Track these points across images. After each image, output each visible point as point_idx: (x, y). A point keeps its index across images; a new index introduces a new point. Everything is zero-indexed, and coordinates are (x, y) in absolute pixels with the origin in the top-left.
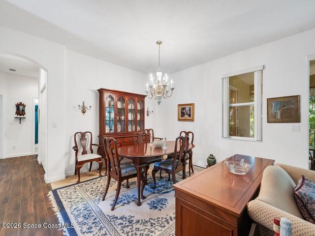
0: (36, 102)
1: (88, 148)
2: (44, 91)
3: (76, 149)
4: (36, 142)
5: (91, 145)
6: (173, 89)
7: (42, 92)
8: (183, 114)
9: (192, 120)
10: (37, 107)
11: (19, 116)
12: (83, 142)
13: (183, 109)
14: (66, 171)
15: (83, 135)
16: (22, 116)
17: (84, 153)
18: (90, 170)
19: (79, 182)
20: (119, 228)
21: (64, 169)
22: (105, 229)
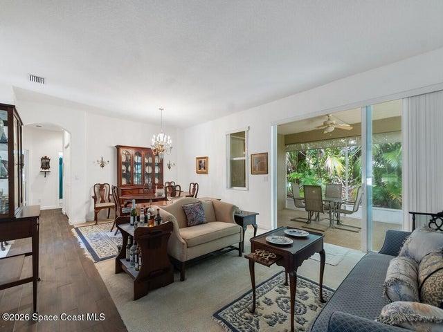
0: (61, 155)
1: (106, 198)
2: (69, 148)
3: (95, 198)
4: (61, 197)
5: (109, 195)
6: (171, 148)
7: (66, 147)
8: (200, 167)
9: (206, 173)
10: (61, 160)
11: (44, 170)
12: (102, 192)
13: (200, 162)
14: (87, 216)
15: (102, 187)
16: (47, 170)
17: (103, 201)
18: (108, 218)
19: (96, 224)
21: (85, 215)
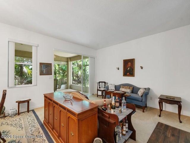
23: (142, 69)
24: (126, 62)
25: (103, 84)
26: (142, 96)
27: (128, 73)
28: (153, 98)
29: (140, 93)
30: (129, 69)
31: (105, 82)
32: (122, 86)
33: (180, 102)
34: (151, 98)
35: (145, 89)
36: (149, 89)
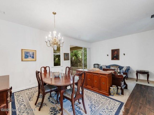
20: (97, 108)
22: (100, 113)
23: (124, 55)
24: (113, 51)
25: (97, 65)
26: (125, 71)
27: (115, 58)
28: (132, 72)
29: (124, 69)
30: (115, 55)
31: (98, 64)
32: (111, 66)
33: (148, 72)
34: (131, 73)
35: (127, 67)
36: (129, 67)
